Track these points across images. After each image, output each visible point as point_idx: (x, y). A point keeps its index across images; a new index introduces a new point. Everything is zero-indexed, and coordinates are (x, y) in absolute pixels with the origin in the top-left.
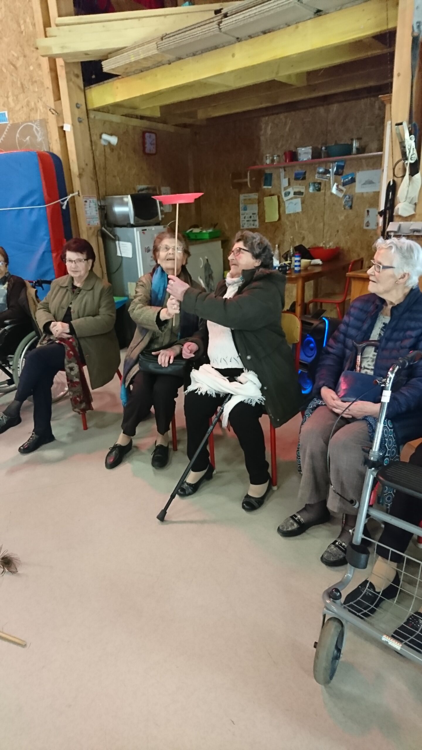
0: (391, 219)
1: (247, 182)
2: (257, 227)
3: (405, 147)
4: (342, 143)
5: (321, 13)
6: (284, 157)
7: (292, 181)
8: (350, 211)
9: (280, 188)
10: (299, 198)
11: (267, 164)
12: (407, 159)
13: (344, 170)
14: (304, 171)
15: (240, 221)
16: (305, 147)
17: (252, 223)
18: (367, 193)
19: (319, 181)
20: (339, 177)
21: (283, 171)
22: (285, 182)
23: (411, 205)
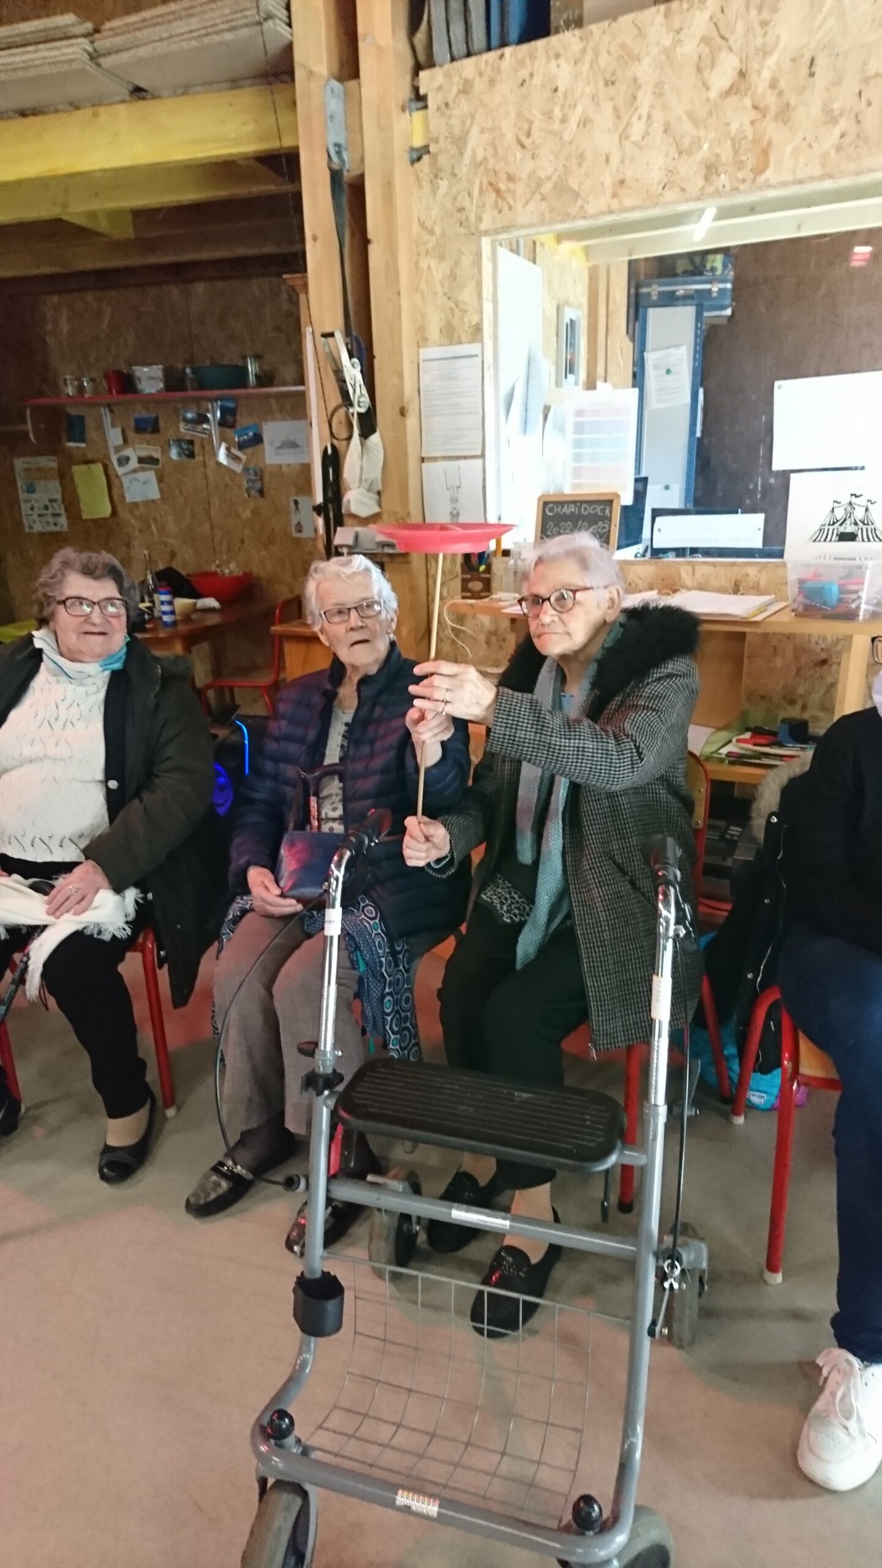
0: (339, 521)
1: (27, 433)
2: (65, 528)
3: (345, 381)
4: (225, 362)
5: (143, 94)
6: (105, 383)
7: (131, 434)
8: (261, 501)
9: (107, 448)
10: (150, 469)
11: (68, 395)
12: (351, 405)
13: (238, 418)
14: (154, 415)
15: (21, 515)
16: (149, 365)
17: (51, 520)
18: (289, 465)
19: (188, 438)
20: (229, 432)
21: (108, 412)
22: (114, 437)
23: (371, 494)
